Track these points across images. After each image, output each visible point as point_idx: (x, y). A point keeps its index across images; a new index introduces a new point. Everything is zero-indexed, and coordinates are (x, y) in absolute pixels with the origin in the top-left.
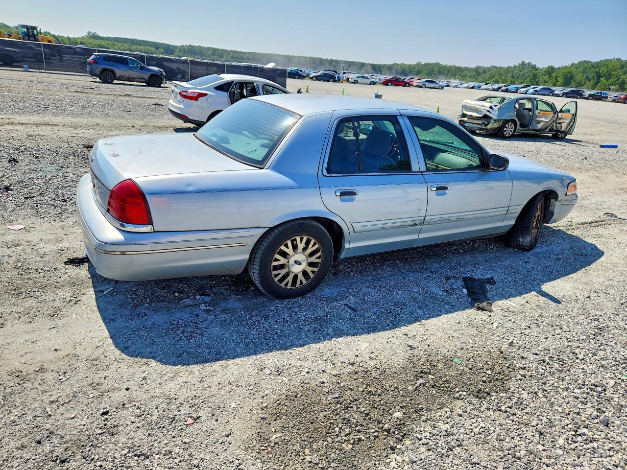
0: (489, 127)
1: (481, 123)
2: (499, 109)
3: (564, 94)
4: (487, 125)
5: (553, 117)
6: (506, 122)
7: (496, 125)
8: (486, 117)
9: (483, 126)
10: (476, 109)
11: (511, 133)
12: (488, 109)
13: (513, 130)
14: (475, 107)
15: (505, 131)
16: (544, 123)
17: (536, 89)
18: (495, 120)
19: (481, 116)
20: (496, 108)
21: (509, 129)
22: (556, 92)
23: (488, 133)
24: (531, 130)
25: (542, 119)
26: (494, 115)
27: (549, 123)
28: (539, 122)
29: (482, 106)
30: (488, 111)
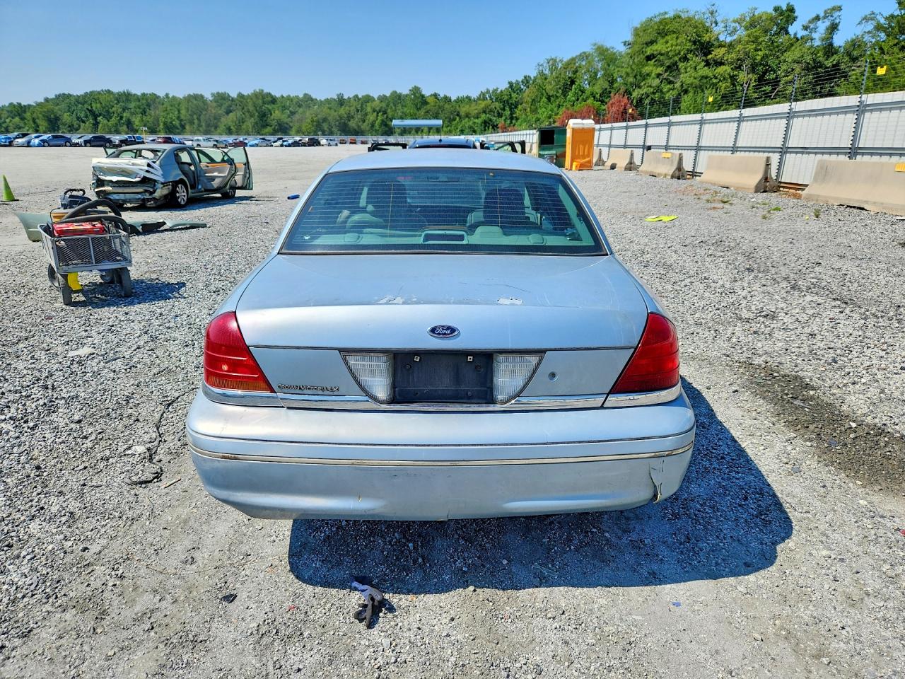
0: (157, 195)
1: (141, 190)
2: (161, 166)
3: (86, 142)
4: (151, 193)
5: (231, 170)
6: (175, 184)
7: (165, 191)
8: (145, 180)
9: (147, 194)
10: (123, 171)
11: (185, 199)
12: (146, 168)
13: (185, 194)
14: (120, 168)
15: (179, 197)
16: (221, 179)
17: (41, 138)
18: (162, 183)
19: (138, 179)
20: (156, 165)
21: (182, 195)
22: (75, 141)
23: (159, 203)
24: (202, 192)
25: (216, 174)
26: (157, 175)
27: (228, 178)
28: (213, 179)
29: (133, 164)
30: (147, 171)
